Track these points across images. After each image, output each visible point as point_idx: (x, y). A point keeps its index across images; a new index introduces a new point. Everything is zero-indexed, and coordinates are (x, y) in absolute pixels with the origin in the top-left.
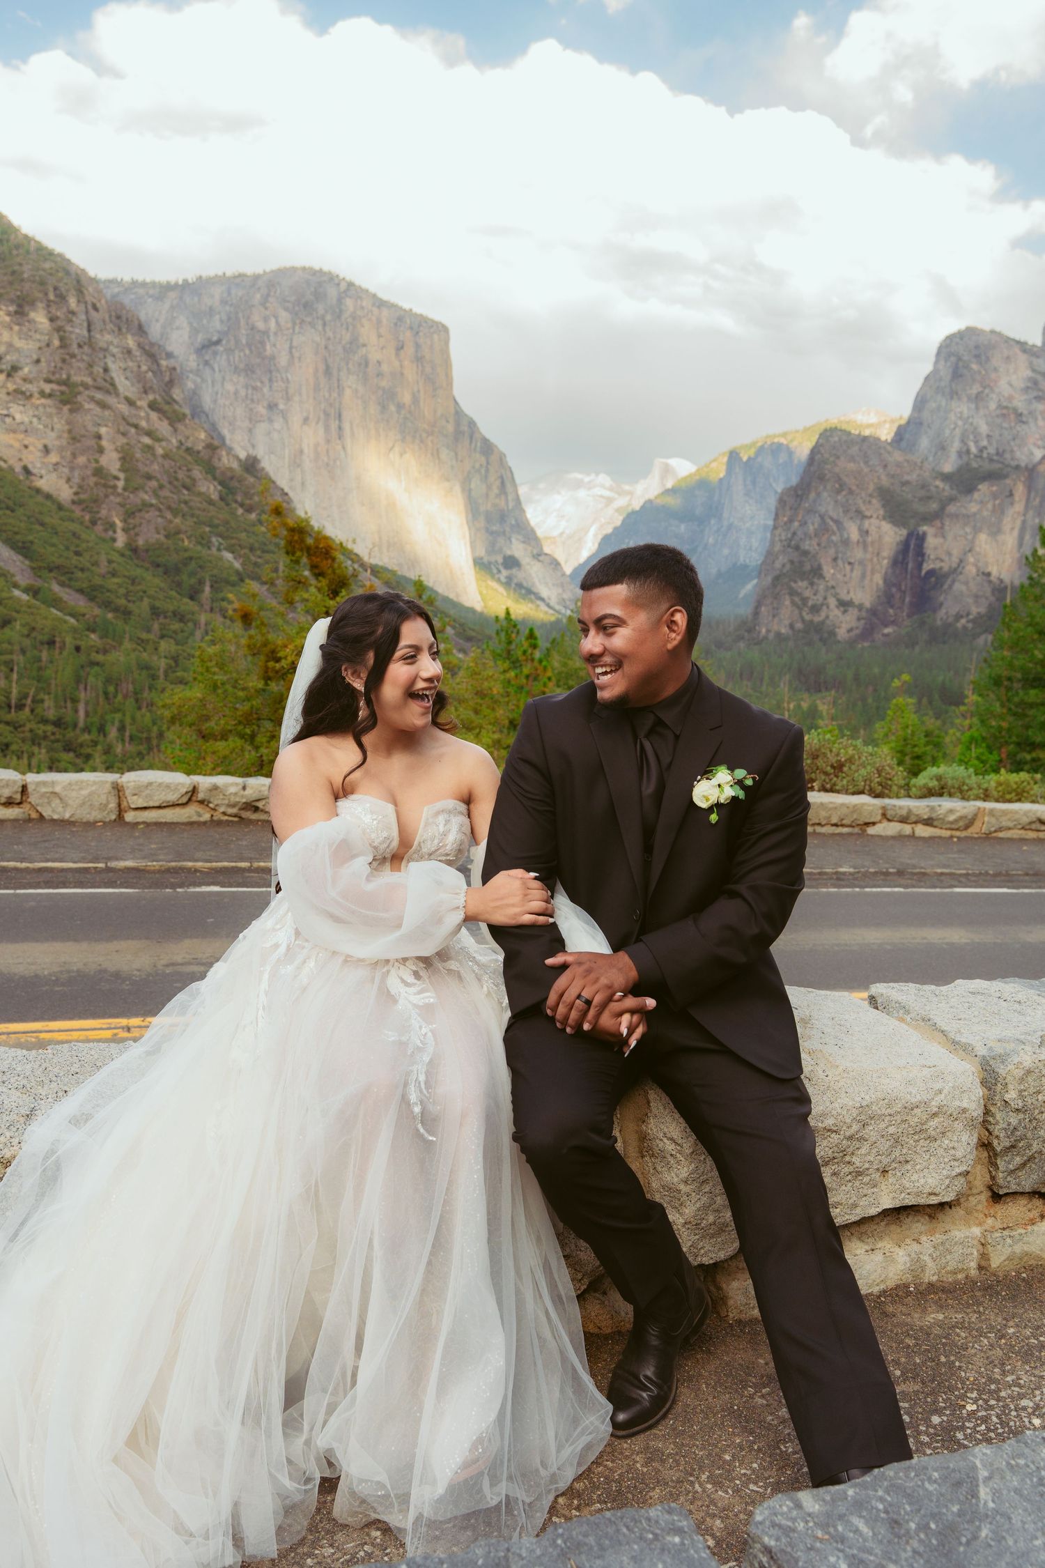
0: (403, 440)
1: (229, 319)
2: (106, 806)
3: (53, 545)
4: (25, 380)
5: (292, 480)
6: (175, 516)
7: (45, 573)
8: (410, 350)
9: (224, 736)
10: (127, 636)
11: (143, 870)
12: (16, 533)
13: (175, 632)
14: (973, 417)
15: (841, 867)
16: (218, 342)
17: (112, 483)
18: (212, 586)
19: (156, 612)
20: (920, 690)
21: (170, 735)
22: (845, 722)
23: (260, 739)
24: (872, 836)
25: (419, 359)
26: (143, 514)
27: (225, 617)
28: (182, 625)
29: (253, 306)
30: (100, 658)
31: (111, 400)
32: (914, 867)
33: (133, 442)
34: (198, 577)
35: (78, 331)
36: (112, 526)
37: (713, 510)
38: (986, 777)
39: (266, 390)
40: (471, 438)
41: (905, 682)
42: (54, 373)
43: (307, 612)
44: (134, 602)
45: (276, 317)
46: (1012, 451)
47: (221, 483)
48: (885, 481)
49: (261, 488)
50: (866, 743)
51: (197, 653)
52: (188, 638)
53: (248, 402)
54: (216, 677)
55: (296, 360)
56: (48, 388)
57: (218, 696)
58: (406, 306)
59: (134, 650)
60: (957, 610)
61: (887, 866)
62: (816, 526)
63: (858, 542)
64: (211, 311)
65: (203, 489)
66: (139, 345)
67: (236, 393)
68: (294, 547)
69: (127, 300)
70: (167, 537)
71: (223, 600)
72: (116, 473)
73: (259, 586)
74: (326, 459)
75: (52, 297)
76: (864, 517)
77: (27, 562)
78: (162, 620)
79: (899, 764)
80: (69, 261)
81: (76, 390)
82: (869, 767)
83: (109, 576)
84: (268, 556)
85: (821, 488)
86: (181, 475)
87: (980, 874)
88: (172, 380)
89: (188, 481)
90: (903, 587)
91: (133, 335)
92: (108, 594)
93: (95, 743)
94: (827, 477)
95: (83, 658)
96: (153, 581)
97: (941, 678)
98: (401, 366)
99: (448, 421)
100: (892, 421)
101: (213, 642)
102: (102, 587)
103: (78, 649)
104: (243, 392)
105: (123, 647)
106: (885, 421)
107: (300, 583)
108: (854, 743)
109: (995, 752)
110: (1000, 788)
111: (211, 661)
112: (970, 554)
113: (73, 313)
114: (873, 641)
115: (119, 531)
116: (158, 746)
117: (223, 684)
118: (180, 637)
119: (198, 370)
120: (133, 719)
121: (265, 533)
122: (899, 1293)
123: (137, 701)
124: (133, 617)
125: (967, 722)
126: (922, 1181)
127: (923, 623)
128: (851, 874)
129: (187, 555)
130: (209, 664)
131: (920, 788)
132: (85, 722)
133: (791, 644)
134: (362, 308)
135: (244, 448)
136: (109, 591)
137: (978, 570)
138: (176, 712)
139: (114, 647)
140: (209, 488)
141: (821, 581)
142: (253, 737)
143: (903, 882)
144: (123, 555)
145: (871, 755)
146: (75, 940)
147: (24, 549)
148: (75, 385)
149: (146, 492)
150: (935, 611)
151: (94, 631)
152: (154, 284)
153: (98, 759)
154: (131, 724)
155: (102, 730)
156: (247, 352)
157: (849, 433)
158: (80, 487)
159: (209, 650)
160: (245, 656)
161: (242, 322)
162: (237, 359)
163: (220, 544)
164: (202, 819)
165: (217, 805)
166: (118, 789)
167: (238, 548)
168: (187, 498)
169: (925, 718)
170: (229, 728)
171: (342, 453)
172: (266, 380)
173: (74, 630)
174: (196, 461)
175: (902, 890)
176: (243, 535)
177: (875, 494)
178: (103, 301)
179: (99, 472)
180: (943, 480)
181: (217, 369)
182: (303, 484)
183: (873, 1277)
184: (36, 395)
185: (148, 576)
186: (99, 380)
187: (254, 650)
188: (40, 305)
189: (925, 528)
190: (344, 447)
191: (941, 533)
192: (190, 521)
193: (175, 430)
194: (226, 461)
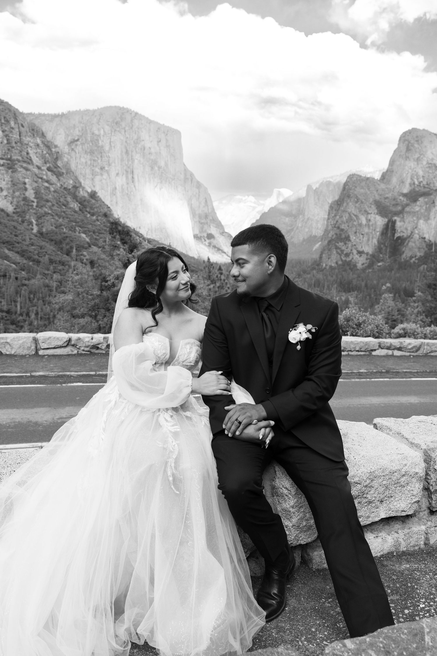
0: (161, 182)
1: (82, 130)
2: (30, 347)
3: (5, 232)
5: (111, 201)
6: (60, 218)
8: (163, 142)
9: (83, 316)
10: (39, 272)
11: (47, 376)
13: (60, 270)
14: (416, 168)
15: (361, 370)
16: (78, 140)
17: (31, 204)
18: (76, 249)
19: (51, 261)
20: (395, 291)
21: (58, 316)
22: (362, 305)
23: (99, 317)
24: (374, 356)
25: (168, 146)
26: (45, 217)
27: (82, 263)
28: (63, 267)
29: (93, 124)
30: (27, 282)
31: (30, 167)
32: (394, 369)
33: (40, 185)
34: (70, 245)
35: (15, 136)
36: (31, 223)
37: (301, 212)
38: (425, 328)
39: (99, 161)
40: (192, 181)
41: (388, 287)
42: (4, 155)
43: (119, 260)
44: (41, 257)
45: (103, 128)
46: (434, 183)
47: (79, 203)
48: (377, 198)
49: (97, 205)
50: (371, 314)
51: (70, 279)
52: (66, 273)
53: (92, 166)
54: (79, 290)
55: (113, 148)
57: (80, 298)
58: (162, 123)
59: (42, 278)
60: (411, 254)
61: (381, 369)
62: (347, 218)
63: (366, 225)
64: (74, 126)
65: (72, 206)
66: (43, 142)
67: (86, 163)
68: (113, 231)
69: (37, 122)
70: (56, 228)
71: (81, 255)
72: (32, 199)
73: (97, 249)
74: (127, 192)
75: (3, 121)
76: (368, 213)
78: (54, 265)
79: (386, 324)
81: (15, 163)
82: (372, 325)
83: (30, 245)
84: (101, 235)
85: (349, 201)
86: (62, 200)
87: (423, 372)
88: (57, 157)
89: (65, 202)
90: (386, 245)
91: (40, 138)
92: (30, 254)
93: (25, 321)
94: (351, 196)
95: (19, 283)
96: (50, 247)
97: (404, 285)
98: (160, 150)
99: (181, 174)
100: (380, 171)
101: (77, 274)
102: (27, 250)
103: (17, 278)
104: (89, 162)
105: (37, 277)
106: (377, 171)
107: (116, 247)
108: (366, 314)
109: (429, 318)
110: (431, 334)
111: (76, 282)
112: (416, 230)
113: (12, 128)
114: (373, 269)
115: (34, 225)
116: (53, 321)
117: (82, 293)
118: (62, 272)
119: (69, 153)
120: (42, 309)
121: (99, 225)
122: (389, 556)
123: (43, 301)
124: (41, 264)
125: (416, 305)
126: (399, 505)
127: (395, 261)
128: (365, 373)
129: (65, 235)
130: (76, 284)
131: (396, 334)
132: (20, 311)
133: (337, 271)
134: (142, 124)
135: (90, 187)
136: (30, 252)
137: (420, 236)
138: (61, 306)
139: (33, 278)
140: (74, 205)
141: (350, 242)
142: (96, 316)
143: (388, 376)
144: (36, 236)
145: (373, 319)
146: (17, 408)
148: (14, 160)
149: (46, 208)
150: (401, 255)
151: (23, 270)
152: (48, 115)
153: (26, 327)
154: (41, 312)
155: (28, 315)
156: (91, 144)
157: (361, 176)
158: (17, 206)
159: (76, 278)
160: (92, 280)
161: (88, 131)
162: (86, 147)
163: (80, 230)
164: (73, 353)
165: (80, 347)
166: (35, 340)
167: (88, 232)
168: (65, 210)
169: (397, 303)
170: (85, 312)
171: (134, 189)
172: (99, 157)
173: (15, 270)
174: (69, 193)
175: (388, 379)
176: (90, 226)
177: (373, 203)
178: (26, 123)
179: (25, 199)
180: (403, 196)
181: (77, 152)
182: (117, 203)
183: (377, 549)
185: (48, 245)
186: (25, 158)
187: (96, 278)
189: (395, 218)
190: (135, 186)
191: (403, 220)
192: (66, 220)
193: (59, 180)
194: (82, 193)
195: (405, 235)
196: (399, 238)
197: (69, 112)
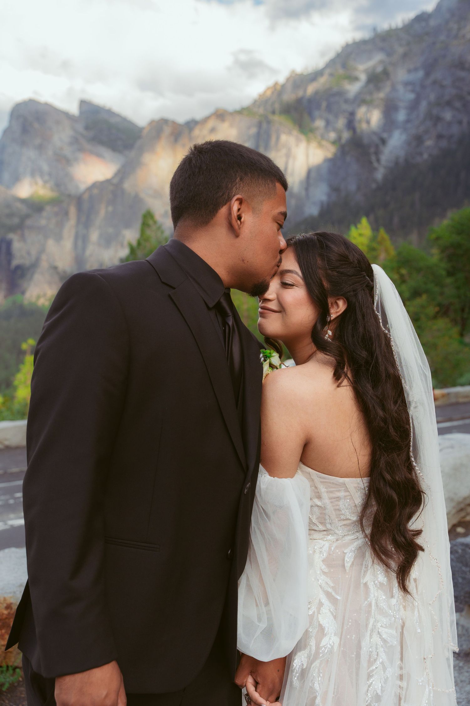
46: (65, 184)
112: (43, 254)
137: (49, 265)
150: (22, 294)
189: (11, 236)
191: (23, 238)
195: (27, 262)
196: (18, 267)
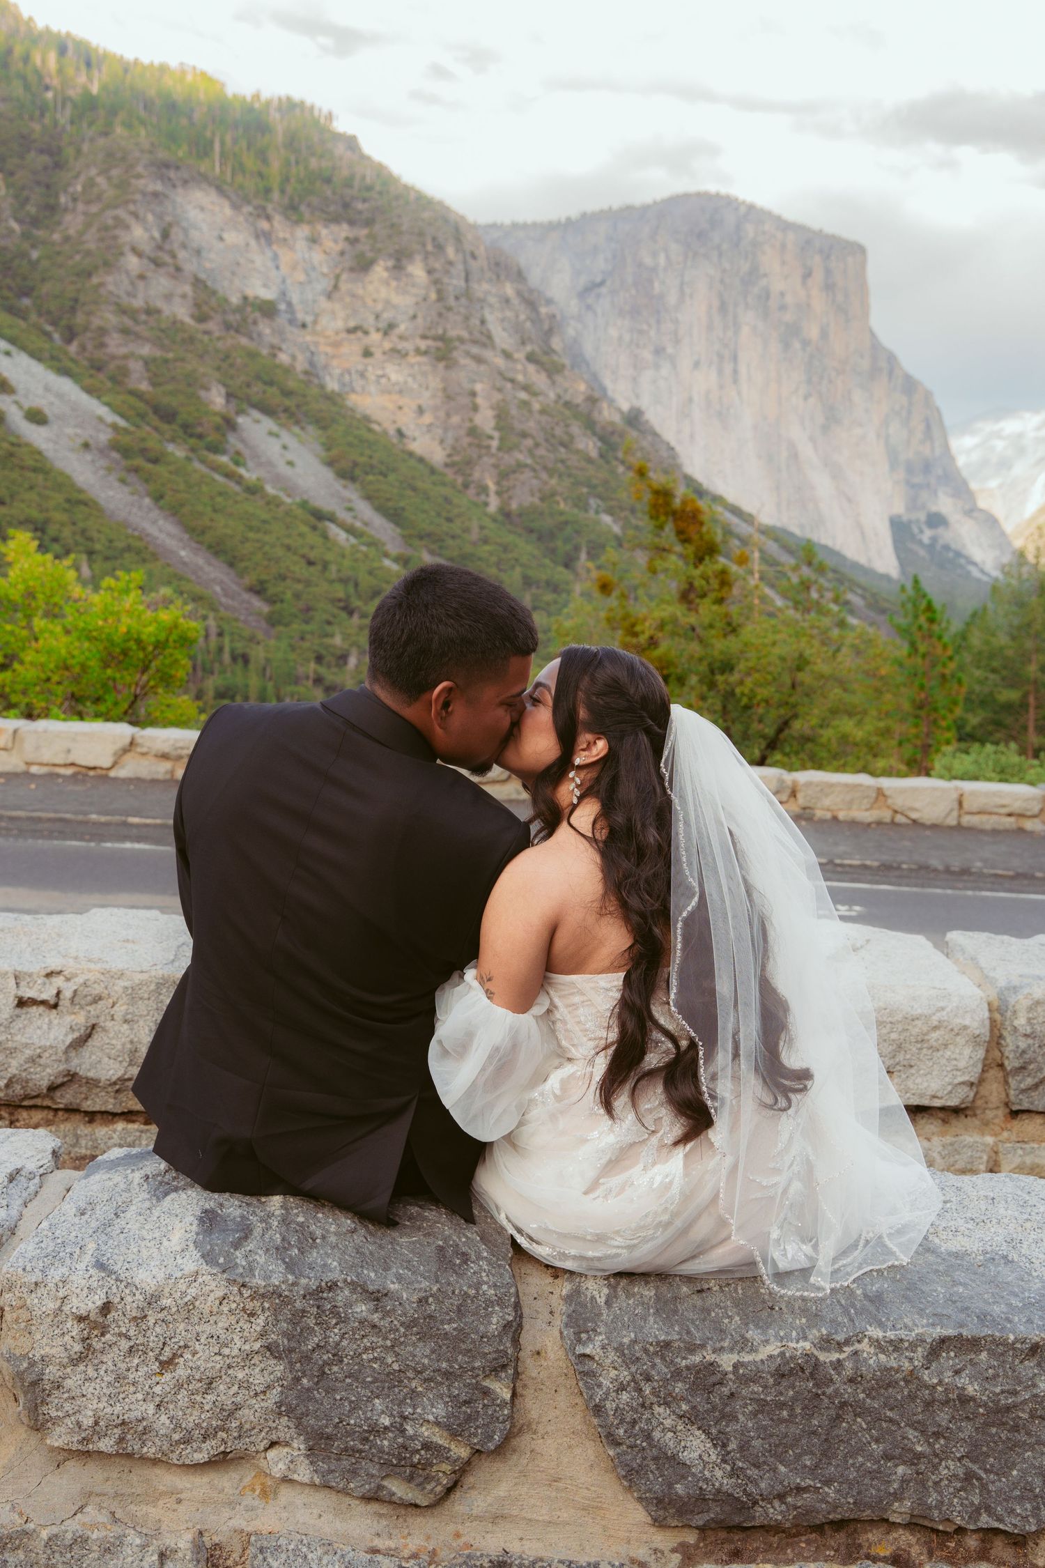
0: (808, 382)
1: (615, 257)
3: (425, 511)
4: (401, 338)
5: (679, 433)
6: (551, 476)
7: (416, 542)
8: (819, 276)
12: (388, 500)
13: (548, 604)
16: (602, 283)
17: (486, 443)
18: (588, 553)
19: (527, 583)
25: (829, 287)
26: (517, 475)
28: (555, 596)
29: (641, 240)
31: (488, 354)
33: (510, 398)
34: (574, 542)
35: (455, 282)
36: (484, 489)
39: (652, 333)
40: (891, 373)
42: (430, 329)
44: (505, 571)
45: (665, 251)
47: (602, 439)
49: (643, 444)
53: (634, 347)
55: (687, 298)
56: (423, 345)
64: (596, 250)
65: (582, 446)
66: (518, 293)
67: (620, 338)
68: (658, 511)
69: (507, 245)
70: (542, 499)
71: (600, 567)
72: (490, 431)
74: (718, 406)
75: (430, 248)
77: (398, 530)
78: (534, 590)
80: (448, 209)
81: (452, 345)
83: (480, 544)
86: (559, 431)
88: (551, 328)
89: (565, 438)
91: (513, 282)
92: (478, 564)
96: (526, 548)
98: (809, 297)
99: (863, 357)
102: (472, 556)
104: (627, 337)
113: (451, 263)
115: (492, 494)
119: (580, 316)
129: (563, 518)
134: (764, 232)
135: (627, 399)
136: (480, 559)
140: (588, 444)
144: (495, 520)
147: (395, 516)
148: (451, 340)
149: (521, 452)
152: (535, 225)
156: (633, 292)
158: (454, 448)
160: (605, 628)
161: (629, 259)
162: (622, 300)
163: (599, 506)
167: (618, 510)
168: (564, 457)
172: (653, 322)
174: (575, 416)
176: (624, 496)
179: (473, 432)
181: (600, 313)
182: (692, 436)
184: (412, 353)
185: (521, 543)
186: (476, 333)
187: (614, 625)
188: (418, 258)
190: (739, 393)
192: (567, 482)
193: (554, 383)
194: (606, 415)
197: (584, 215)
